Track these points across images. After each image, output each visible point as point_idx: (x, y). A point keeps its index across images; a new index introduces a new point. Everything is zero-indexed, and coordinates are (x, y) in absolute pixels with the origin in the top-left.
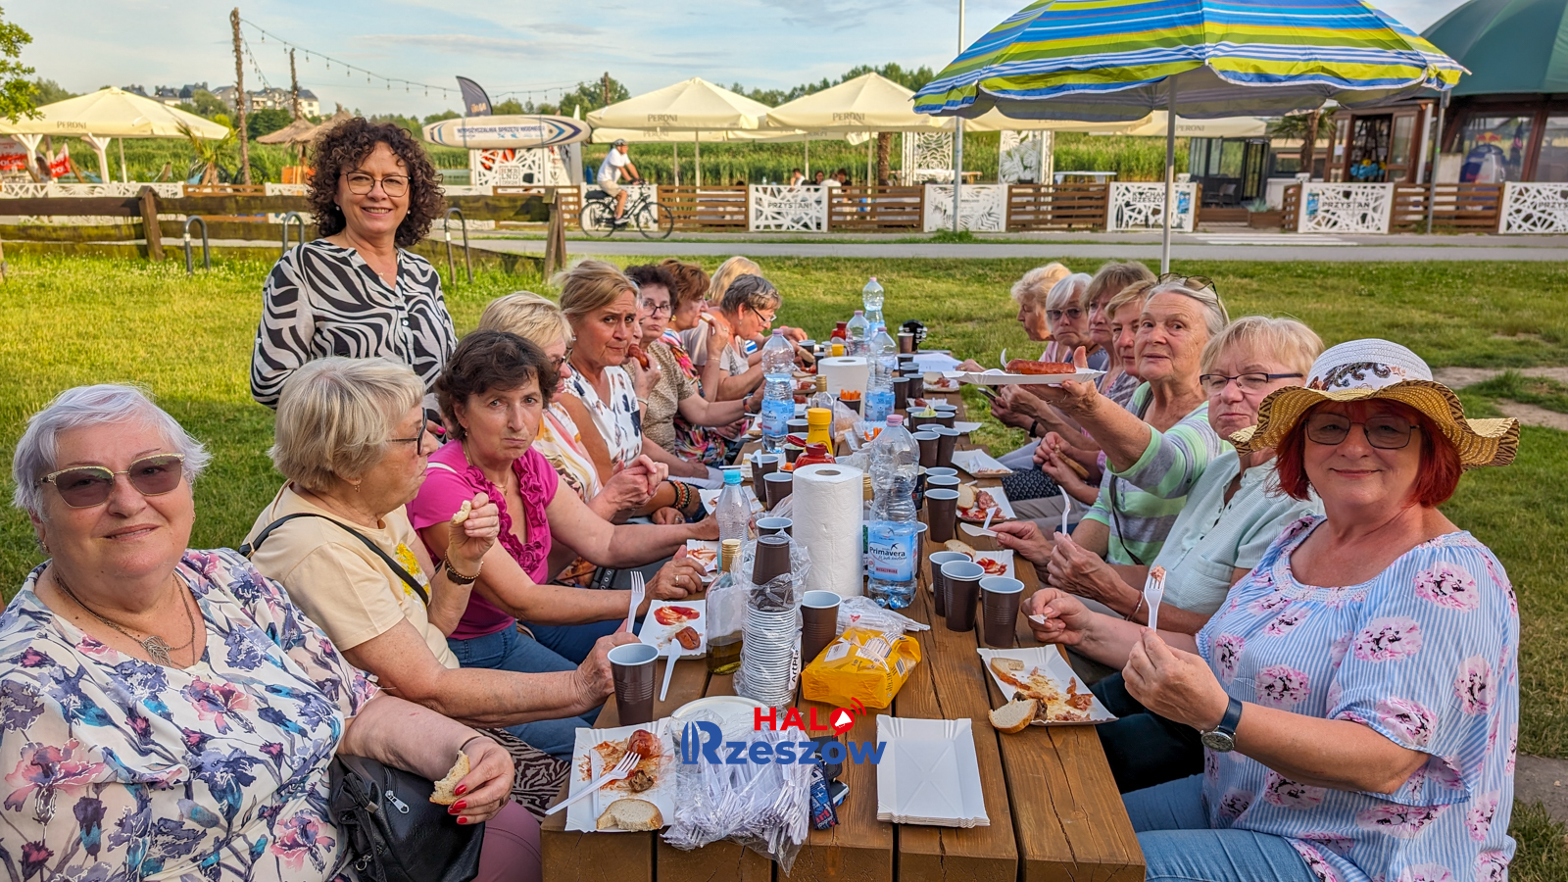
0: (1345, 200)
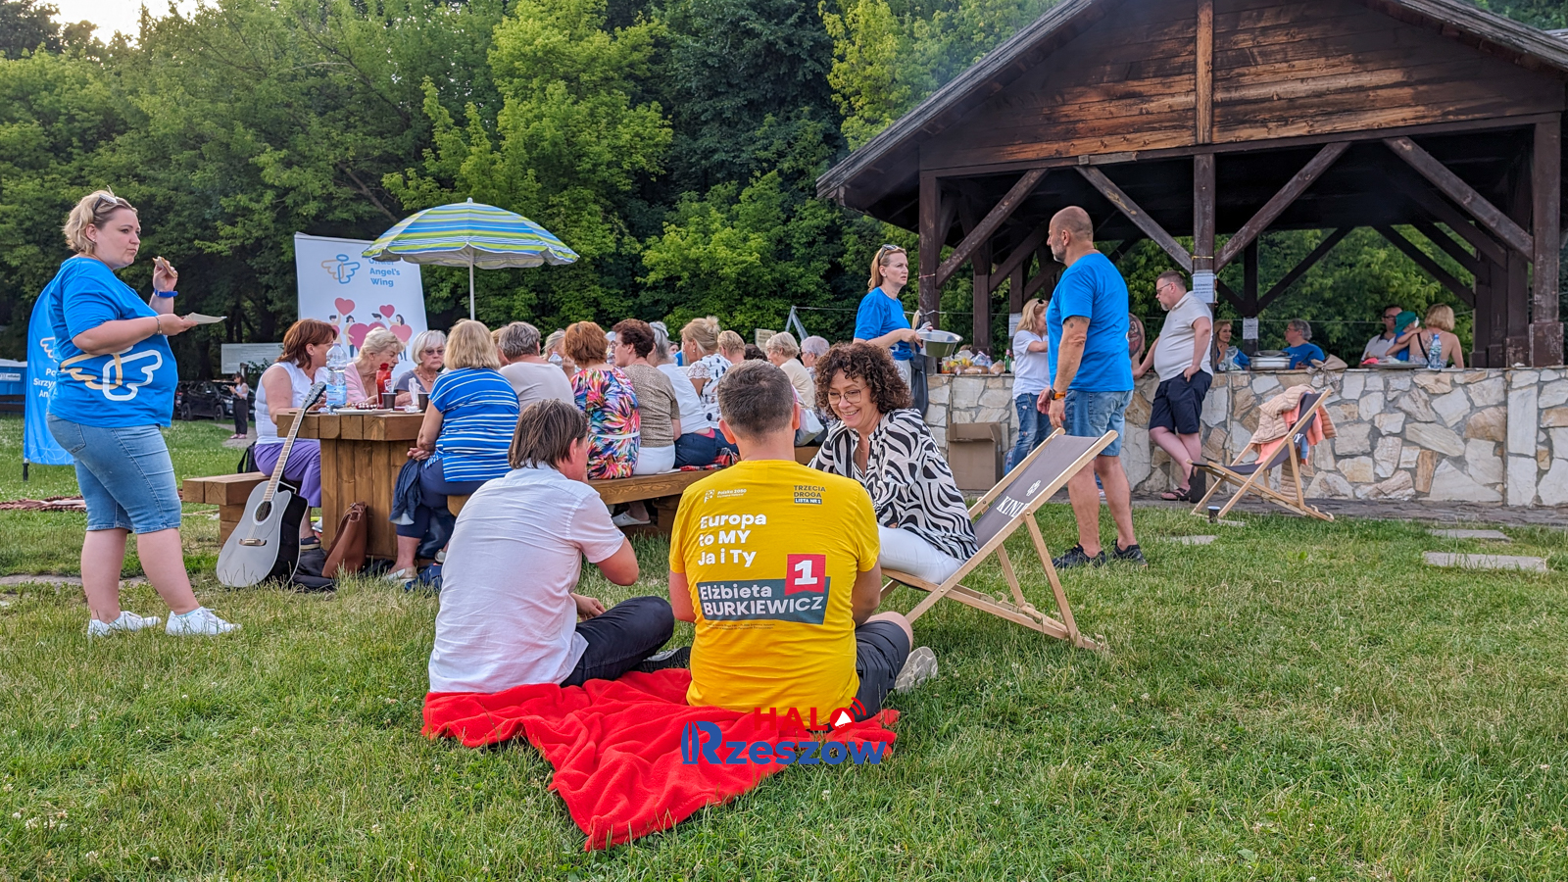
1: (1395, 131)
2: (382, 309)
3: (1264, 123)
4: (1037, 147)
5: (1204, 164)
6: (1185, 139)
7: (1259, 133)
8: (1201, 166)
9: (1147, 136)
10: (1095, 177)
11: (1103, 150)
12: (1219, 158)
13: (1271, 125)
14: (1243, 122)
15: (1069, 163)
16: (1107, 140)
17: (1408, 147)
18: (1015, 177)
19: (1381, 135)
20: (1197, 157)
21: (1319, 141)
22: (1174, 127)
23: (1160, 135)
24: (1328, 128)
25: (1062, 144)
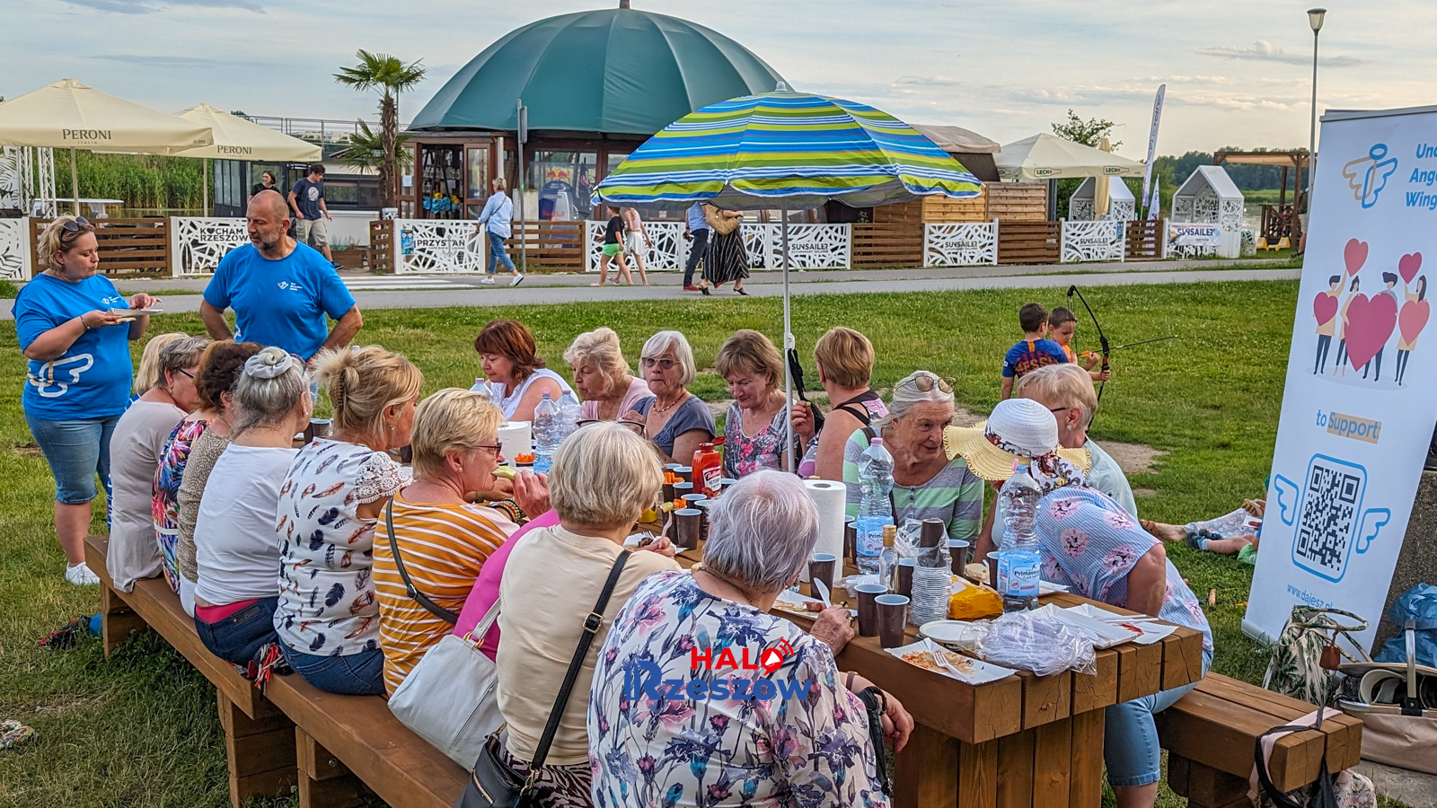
0: (439, 238)
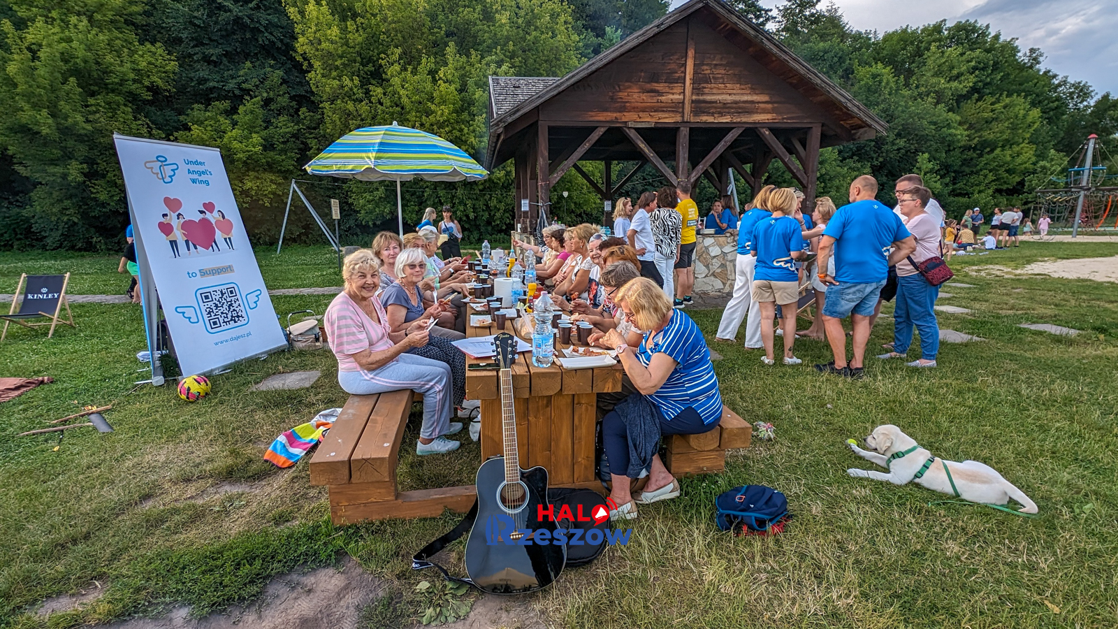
1: (763, 124)
2: (205, 205)
3: (713, 114)
4: (605, 114)
5: (684, 132)
6: (679, 119)
7: (710, 119)
8: (684, 133)
9: (661, 115)
10: (633, 134)
11: (638, 120)
12: (691, 129)
13: (716, 115)
14: (704, 112)
15: (620, 125)
16: (641, 114)
17: (767, 133)
18: (593, 129)
19: (758, 126)
20: (682, 128)
21: (733, 126)
22: (673, 111)
23: (666, 115)
24: (739, 120)
25: (618, 114)
